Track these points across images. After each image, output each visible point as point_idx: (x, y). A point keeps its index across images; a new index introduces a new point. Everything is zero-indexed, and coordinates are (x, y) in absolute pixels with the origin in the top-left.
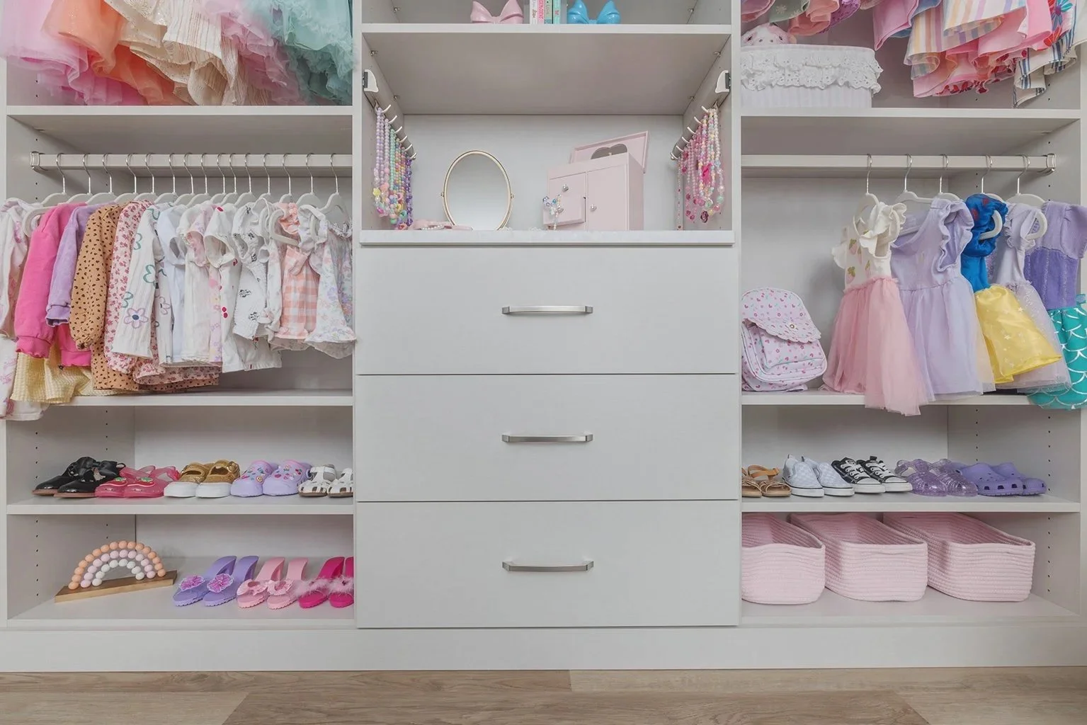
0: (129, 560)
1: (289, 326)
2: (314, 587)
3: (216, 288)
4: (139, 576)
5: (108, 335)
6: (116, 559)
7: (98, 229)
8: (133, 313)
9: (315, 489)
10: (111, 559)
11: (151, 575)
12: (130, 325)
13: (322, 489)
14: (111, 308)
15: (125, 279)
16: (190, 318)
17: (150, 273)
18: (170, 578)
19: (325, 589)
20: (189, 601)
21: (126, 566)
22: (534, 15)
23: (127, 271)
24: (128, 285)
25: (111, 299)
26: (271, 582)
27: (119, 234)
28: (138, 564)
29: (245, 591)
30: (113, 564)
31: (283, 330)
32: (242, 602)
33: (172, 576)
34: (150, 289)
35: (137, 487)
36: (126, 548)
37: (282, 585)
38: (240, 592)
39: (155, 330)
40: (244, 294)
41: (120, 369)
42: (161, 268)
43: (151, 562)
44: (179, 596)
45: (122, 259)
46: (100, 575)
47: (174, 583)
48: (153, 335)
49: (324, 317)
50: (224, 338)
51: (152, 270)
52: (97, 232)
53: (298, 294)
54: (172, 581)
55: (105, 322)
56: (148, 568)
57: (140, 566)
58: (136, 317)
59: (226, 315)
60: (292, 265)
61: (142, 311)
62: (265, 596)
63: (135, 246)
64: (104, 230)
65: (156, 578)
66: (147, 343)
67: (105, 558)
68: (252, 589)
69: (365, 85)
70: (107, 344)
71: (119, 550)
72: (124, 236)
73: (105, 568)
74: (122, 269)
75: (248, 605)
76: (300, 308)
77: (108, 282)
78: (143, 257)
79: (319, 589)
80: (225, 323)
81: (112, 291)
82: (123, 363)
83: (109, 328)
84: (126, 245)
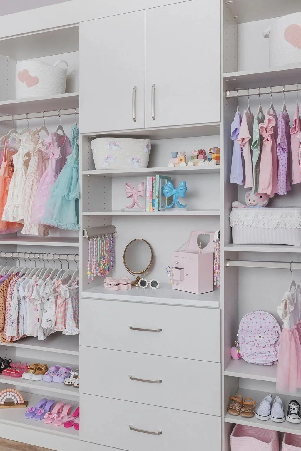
0: (13, 396)
1: (58, 326)
2: (69, 420)
3: (36, 310)
4: (16, 402)
5: (5, 327)
6: (8, 395)
7: (3, 291)
8: (12, 322)
9: (69, 383)
10: (7, 395)
11: (19, 402)
12: (11, 326)
13: (72, 383)
14: (6, 318)
15: (10, 309)
16: (28, 321)
17: (17, 307)
18: (25, 405)
19: (73, 421)
20: (29, 417)
21: (11, 398)
22: (148, 198)
23: (10, 307)
24: (11, 311)
25: (6, 315)
26: (56, 414)
27: (8, 293)
28: (15, 397)
29: (47, 417)
30: (8, 397)
31: (56, 327)
32: (46, 421)
33: (26, 403)
34: (17, 312)
35: (14, 373)
36: (12, 391)
37: (59, 416)
38: (45, 417)
39: (18, 324)
40: (45, 311)
41: (8, 340)
42: (20, 303)
43: (19, 397)
44: (27, 414)
45: (9, 302)
46: (4, 400)
47: (26, 407)
48: (18, 325)
49: (69, 325)
50: (38, 329)
51: (17, 306)
52: (2, 293)
53: (61, 314)
54: (26, 406)
55: (5, 323)
56: (18, 400)
57: (16, 398)
58: (13, 323)
59: (39, 321)
60: (59, 303)
61: (14, 320)
62: (53, 420)
63: (13, 298)
64: (4, 291)
65: (21, 404)
66: (16, 331)
67: (5, 394)
68: (49, 416)
69: (84, 235)
70: (5, 330)
71: (9, 392)
72: (10, 294)
73: (5, 398)
74: (9, 306)
75: (47, 422)
76: (62, 318)
77: (5, 310)
78: (15, 302)
79: (71, 420)
80: (39, 323)
81: (6, 313)
82: (9, 338)
83: (6, 325)
84: (10, 297)
